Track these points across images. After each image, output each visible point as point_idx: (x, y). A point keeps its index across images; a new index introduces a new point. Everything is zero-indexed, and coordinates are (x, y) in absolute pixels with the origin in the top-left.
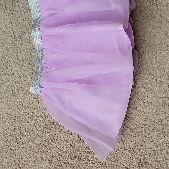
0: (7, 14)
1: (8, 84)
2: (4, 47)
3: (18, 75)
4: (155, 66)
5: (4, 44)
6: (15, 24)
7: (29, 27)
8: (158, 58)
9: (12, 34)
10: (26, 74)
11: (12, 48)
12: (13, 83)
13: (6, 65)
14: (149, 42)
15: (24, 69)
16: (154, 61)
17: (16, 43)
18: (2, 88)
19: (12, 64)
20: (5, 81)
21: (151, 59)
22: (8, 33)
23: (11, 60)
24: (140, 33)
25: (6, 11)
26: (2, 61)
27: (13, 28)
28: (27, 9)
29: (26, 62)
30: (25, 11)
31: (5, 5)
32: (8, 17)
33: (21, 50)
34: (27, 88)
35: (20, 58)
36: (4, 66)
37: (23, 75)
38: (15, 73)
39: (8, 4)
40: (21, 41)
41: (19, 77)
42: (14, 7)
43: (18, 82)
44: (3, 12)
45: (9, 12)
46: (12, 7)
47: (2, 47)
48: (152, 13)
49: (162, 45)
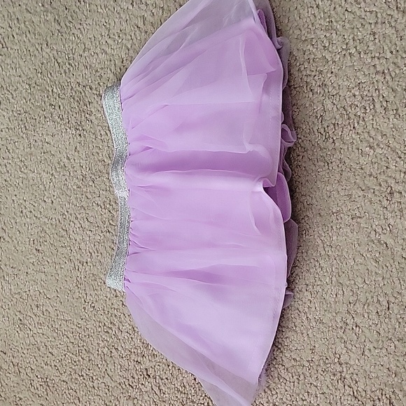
0: (71, 135)
1: (69, 265)
2: (64, 196)
3: (87, 251)
4: (330, 253)
5: (65, 189)
6: (84, 154)
7: (110, 162)
8: (335, 238)
9: (79, 172)
10: (101, 249)
12: (79, 265)
13: (66, 231)
14: (319, 207)
15: (99, 240)
16: (328, 243)
17: (85, 190)
18: (59, 272)
19: (78, 229)
20: (64, 259)
21: (322, 238)
22: (72, 170)
23: (76, 222)
24: (304, 190)
25: (69, 130)
26: (59, 221)
27: (81, 161)
28: (107, 128)
29: (102, 227)
30: (103, 133)
31: (68, 119)
32: (72, 142)
33: (94, 204)
34: (102, 276)
35: (91, 220)
36: (62, 231)
37: (96, 252)
38: (83, 245)
40: (93, 186)
41: (89, 255)
42: (83, 124)
43: (87, 263)
44: (65, 130)
45: (74, 132)
46: (79, 124)
47: (61, 197)
48: (325, 155)
49: (342, 215)
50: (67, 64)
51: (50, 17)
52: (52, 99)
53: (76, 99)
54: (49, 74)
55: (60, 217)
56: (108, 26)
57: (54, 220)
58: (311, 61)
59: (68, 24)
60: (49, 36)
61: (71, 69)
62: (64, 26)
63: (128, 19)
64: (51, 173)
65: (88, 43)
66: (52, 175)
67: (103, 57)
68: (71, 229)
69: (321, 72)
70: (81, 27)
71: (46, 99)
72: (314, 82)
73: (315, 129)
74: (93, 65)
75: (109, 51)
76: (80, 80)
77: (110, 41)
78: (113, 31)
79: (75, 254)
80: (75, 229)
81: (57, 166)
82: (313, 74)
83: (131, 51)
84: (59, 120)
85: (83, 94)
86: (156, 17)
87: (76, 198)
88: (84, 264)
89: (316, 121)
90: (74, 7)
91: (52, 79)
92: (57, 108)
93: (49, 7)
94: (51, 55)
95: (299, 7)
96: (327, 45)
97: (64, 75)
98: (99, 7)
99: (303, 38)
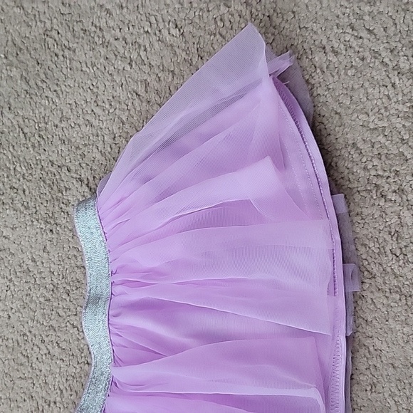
50: (36, 136)
51: (15, 73)
52: (14, 180)
53: (48, 182)
54: (11, 147)
55: (19, 338)
56: (95, 90)
57: (10, 341)
58: (383, 157)
59: (40, 83)
60: (13, 97)
61: (42, 143)
62: (35, 86)
63: (124, 83)
64: (9, 277)
65: (66, 110)
66: (11, 280)
67: (87, 130)
68: (34, 355)
70: (58, 89)
71: (6, 180)
72: (387, 186)
73: (387, 249)
74: (73, 140)
75: (96, 123)
76: (54, 157)
77: (97, 110)
78: (103, 97)
79: (39, 390)
80: (39, 356)
81: (18, 269)
82: (386, 174)
83: (127, 126)
84: (22, 208)
85: (58, 177)
86: (163, 84)
87: (44, 314)
88: (52, 405)
89: (388, 238)
90: (50, 63)
91: (15, 153)
92: (20, 192)
93: (15, 60)
94: (15, 123)
95: (367, 84)
96: (406, 137)
97: (31, 149)
98: (84, 65)
99: (372, 126)
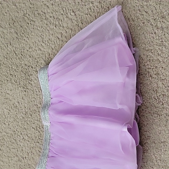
0: (20, 91)
1: (16, 159)
2: (15, 122)
4: (160, 164)
5: (16, 118)
6: (27, 101)
7: (40, 106)
8: (162, 156)
9: (24, 110)
10: (34, 151)
11: (23, 124)
12: (21, 158)
13: (16, 140)
14: (154, 138)
15: (33, 147)
16: (159, 158)
17: (26, 119)
18: (10, 161)
19: (22, 140)
20: (13, 155)
21: (156, 155)
22: (20, 108)
23: (21, 136)
24: (146, 129)
25: (19, 88)
26: (12, 135)
27: (25, 104)
28: (39, 88)
29: (35, 140)
30: (37, 90)
31: (19, 82)
32: (21, 94)
33: (31, 127)
34: (34, 166)
35: (29, 135)
36: (13, 140)
37: (31, 152)
38: (24, 149)
39: (22, 82)
40: (31, 118)
41: (27, 154)
42: (27, 85)
43: (26, 158)
44: (17, 88)
45: (22, 89)
46: (25, 85)
47: (14, 122)
48: (157, 111)
49: (167, 144)
69: (156, 67)
